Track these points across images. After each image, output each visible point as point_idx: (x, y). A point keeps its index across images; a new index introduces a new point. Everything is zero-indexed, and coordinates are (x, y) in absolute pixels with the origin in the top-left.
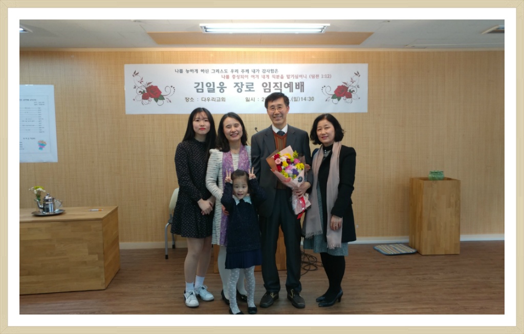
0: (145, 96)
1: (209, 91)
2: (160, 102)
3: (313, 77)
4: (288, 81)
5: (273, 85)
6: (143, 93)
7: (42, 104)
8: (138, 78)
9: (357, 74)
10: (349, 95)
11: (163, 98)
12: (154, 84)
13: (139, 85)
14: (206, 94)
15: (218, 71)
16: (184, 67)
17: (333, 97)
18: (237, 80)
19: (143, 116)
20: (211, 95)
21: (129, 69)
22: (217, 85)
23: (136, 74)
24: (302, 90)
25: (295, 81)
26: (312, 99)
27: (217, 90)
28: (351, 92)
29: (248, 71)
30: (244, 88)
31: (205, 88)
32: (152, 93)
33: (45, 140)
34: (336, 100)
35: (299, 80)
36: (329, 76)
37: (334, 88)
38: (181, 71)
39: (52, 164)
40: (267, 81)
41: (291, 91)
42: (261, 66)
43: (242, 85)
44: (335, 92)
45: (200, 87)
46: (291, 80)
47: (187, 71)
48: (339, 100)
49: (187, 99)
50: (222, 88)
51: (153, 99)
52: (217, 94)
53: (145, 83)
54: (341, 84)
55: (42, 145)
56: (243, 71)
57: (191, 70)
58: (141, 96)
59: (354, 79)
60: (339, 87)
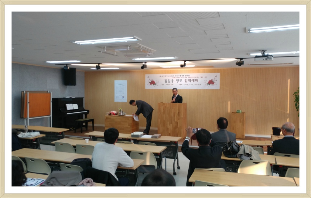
0: (151, 84)
1: (169, 82)
2: (155, 85)
3: (201, 77)
4: (193, 79)
5: (188, 80)
6: (150, 83)
7: (124, 86)
8: (149, 78)
9: (216, 76)
10: (213, 83)
11: (155, 84)
12: (153, 80)
13: (149, 80)
14: (168, 83)
15: (171, 76)
16: (162, 75)
17: (208, 84)
18: (177, 79)
19: (150, 89)
20: (169, 83)
21: (147, 76)
22: (171, 80)
23: (148, 77)
24: (197, 82)
25: (195, 79)
26: (200, 85)
27: (171, 82)
28: (214, 82)
29: (180, 76)
30: (179, 81)
31: (168, 81)
32: (153, 83)
33: (124, 96)
34: (209, 85)
35: (196, 79)
36: (206, 77)
37: (208, 81)
38: (161, 76)
39: (126, 103)
40: (186, 79)
41: (194, 82)
42: (184, 74)
43: (179, 80)
44: (209, 82)
45: (166, 81)
46: (194, 78)
47: (163, 76)
48: (210, 85)
49: (162, 85)
50: (172, 81)
51: (153, 85)
52: (171, 83)
53: (151, 80)
54: (211, 80)
55: (123, 97)
56: (179, 76)
57: (164, 76)
58: (149, 83)
59: (215, 78)
60: (210, 81)
